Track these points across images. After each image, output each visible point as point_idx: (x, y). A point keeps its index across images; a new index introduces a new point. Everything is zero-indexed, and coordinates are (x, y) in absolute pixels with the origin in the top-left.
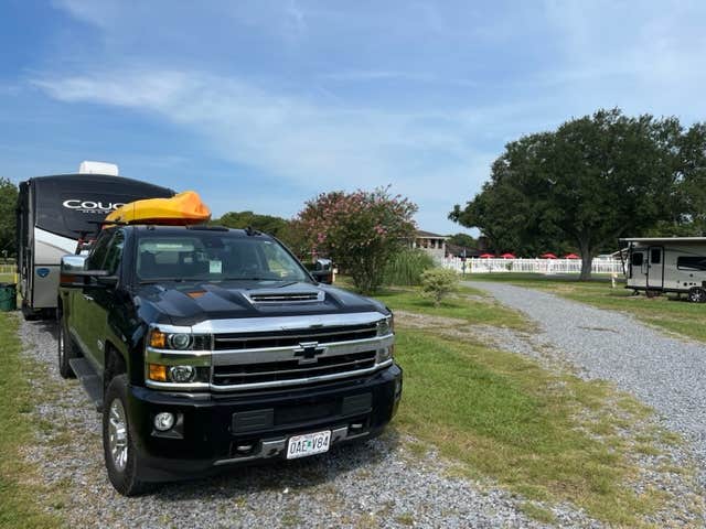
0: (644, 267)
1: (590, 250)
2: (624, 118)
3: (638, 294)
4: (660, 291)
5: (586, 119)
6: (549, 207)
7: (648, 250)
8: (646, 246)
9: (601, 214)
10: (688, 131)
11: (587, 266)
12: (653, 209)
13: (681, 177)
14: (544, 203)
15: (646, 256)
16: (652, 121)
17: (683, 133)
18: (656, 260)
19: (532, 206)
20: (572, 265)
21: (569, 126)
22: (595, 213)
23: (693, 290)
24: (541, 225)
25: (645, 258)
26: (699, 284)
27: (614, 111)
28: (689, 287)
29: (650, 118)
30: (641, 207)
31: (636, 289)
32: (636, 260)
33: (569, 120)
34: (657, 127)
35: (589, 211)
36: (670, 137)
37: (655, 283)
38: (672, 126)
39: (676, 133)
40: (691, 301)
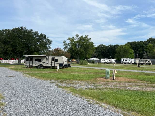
0: (29, 62)
1: (20, 58)
2: (27, 30)
3: (28, 67)
4: (32, 66)
5: (19, 28)
6: (9, 47)
7: (30, 58)
8: (29, 57)
9: (22, 50)
10: (40, 34)
11: (19, 61)
12: (33, 49)
13: (39, 43)
14: (8, 46)
15: (29, 59)
16: (33, 31)
17: (39, 35)
18: (31, 60)
19: (5, 47)
20: (16, 61)
21: (15, 29)
22: (20, 49)
23: (38, 66)
24: (7, 52)
25: (29, 60)
26: (39, 65)
27: (25, 27)
28: (37, 65)
29: (32, 30)
30: (30, 49)
31: (27, 66)
32: (27, 60)
33: (15, 28)
34: (34, 32)
35: (19, 49)
36: (36, 35)
37: (31, 65)
38: (37, 33)
39: (38, 34)
40: (38, 68)
